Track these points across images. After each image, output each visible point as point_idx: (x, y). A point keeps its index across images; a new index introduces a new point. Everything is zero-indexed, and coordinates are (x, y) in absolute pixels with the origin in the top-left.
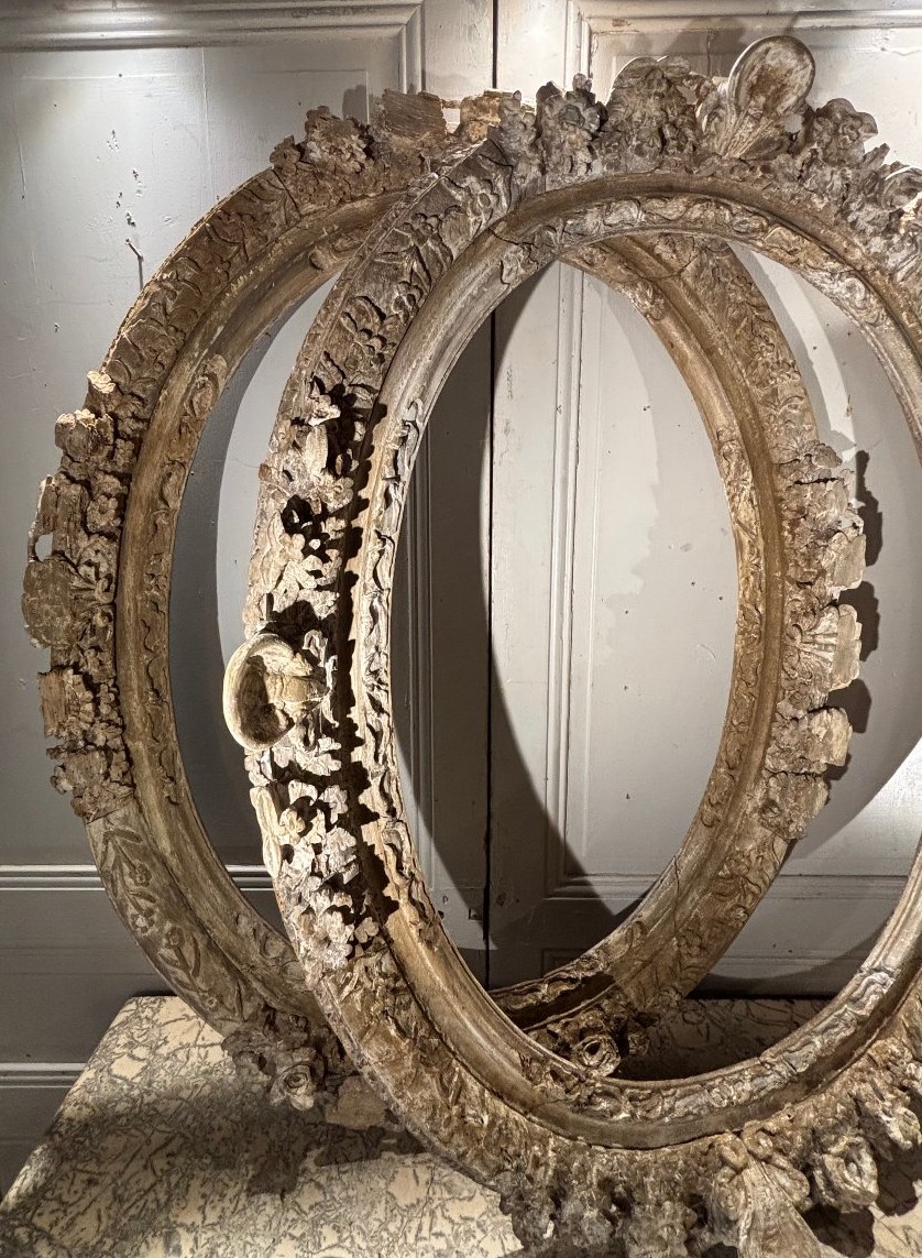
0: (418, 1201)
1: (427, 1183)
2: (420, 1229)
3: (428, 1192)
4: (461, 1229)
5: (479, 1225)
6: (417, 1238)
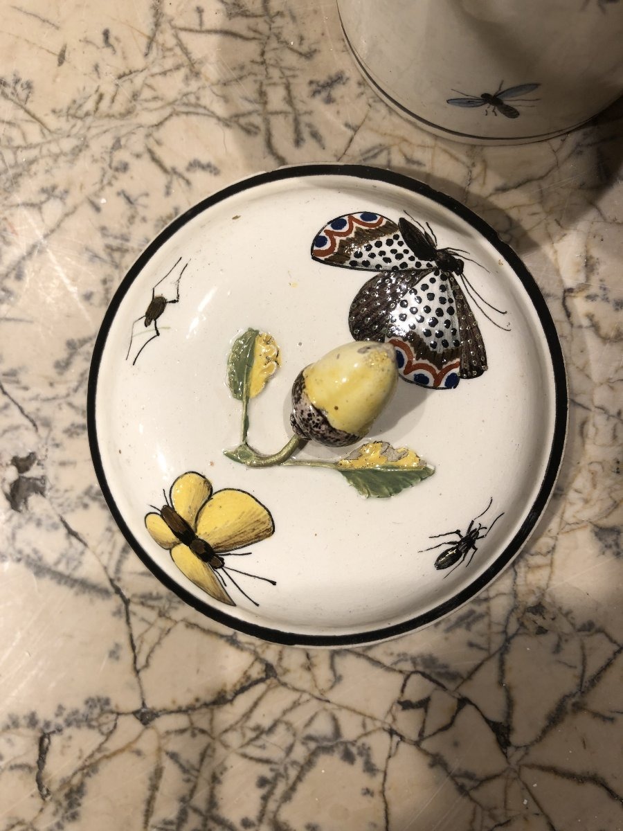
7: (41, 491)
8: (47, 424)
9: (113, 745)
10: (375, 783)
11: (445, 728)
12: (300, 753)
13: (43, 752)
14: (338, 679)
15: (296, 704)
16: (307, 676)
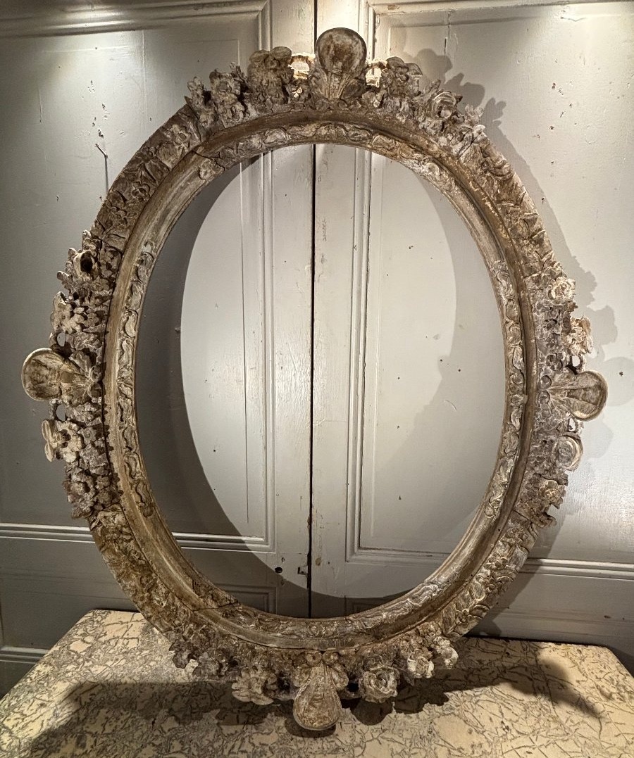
0: (236, 732)
2: (233, 747)
3: (243, 728)
4: (259, 750)
5: (270, 749)
6: (230, 752)
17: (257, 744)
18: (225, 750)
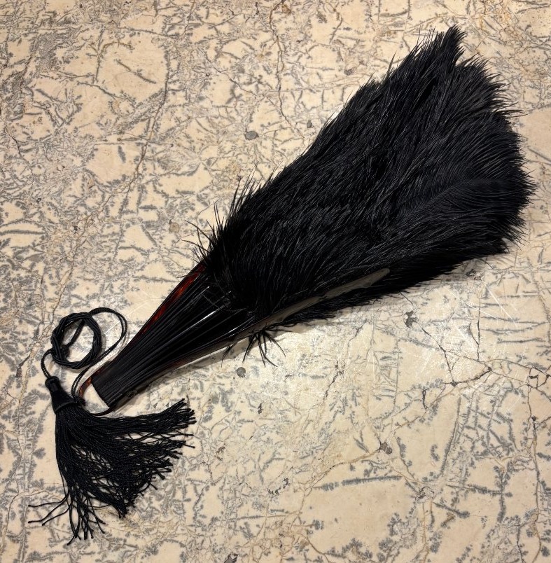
0: (124, 177)
1: (136, 159)
2: (125, 202)
3: (137, 169)
4: (178, 202)
5: (199, 198)
6: (121, 211)
7: (416, 322)
8: (416, 303)
9: (445, 393)
10: (526, 400)
11: (544, 384)
12: (502, 393)
13: (424, 396)
14: (511, 371)
15: (499, 378)
16: (501, 370)
17: (172, 193)
18: (110, 208)
